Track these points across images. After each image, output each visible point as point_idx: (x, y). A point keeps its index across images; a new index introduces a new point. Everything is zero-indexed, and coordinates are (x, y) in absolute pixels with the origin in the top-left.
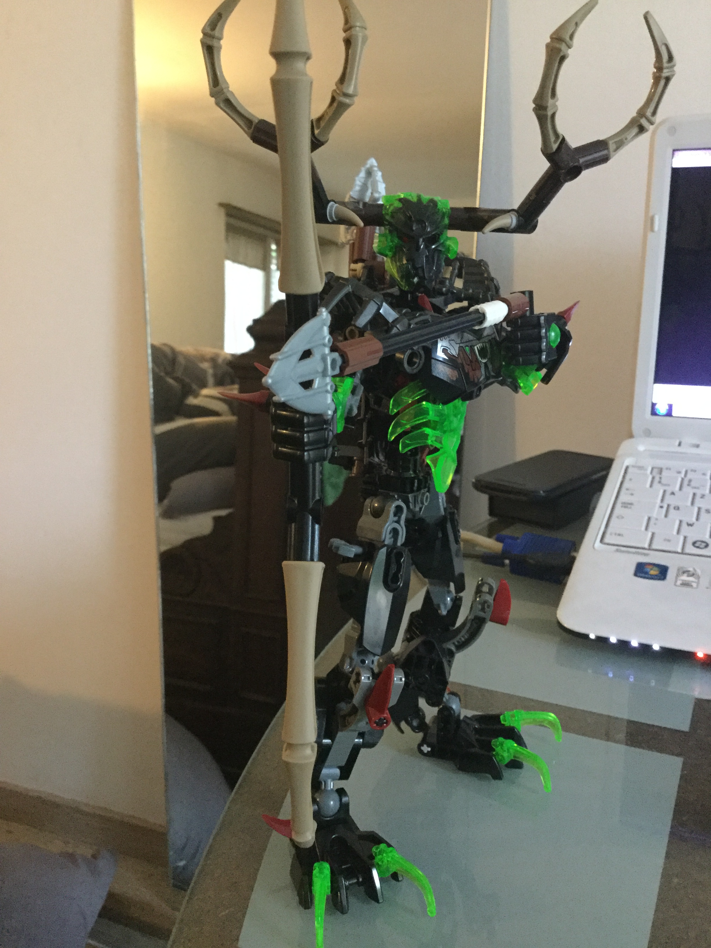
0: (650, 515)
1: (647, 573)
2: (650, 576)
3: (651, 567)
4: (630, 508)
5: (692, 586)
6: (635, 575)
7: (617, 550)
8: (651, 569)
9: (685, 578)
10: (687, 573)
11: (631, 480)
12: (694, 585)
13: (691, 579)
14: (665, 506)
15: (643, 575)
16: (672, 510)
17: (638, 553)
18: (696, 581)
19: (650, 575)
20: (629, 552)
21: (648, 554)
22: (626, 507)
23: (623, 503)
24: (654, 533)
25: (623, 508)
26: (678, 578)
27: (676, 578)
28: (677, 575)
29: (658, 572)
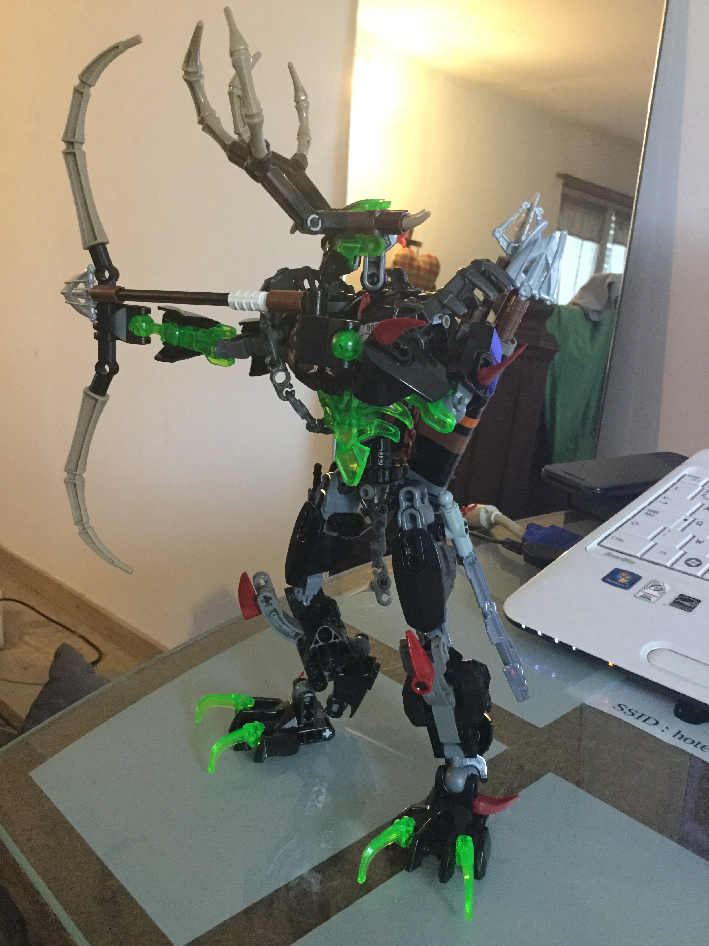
0: (665, 526)
1: (616, 580)
2: (616, 583)
3: (623, 574)
4: (653, 516)
5: (651, 600)
6: (604, 580)
7: (608, 554)
8: (623, 577)
9: (650, 591)
10: (656, 587)
11: (676, 488)
12: (653, 599)
13: (656, 593)
14: (691, 519)
15: (611, 581)
16: (694, 524)
17: (625, 560)
18: (659, 596)
19: (618, 582)
20: (617, 557)
21: (635, 563)
22: (650, 515)
23: (651, 511)
24: (656, 544)
25: (646, 515)
26: (644, 590)
27: (641, 590)
28: (644, 587)
29: (627, 581)
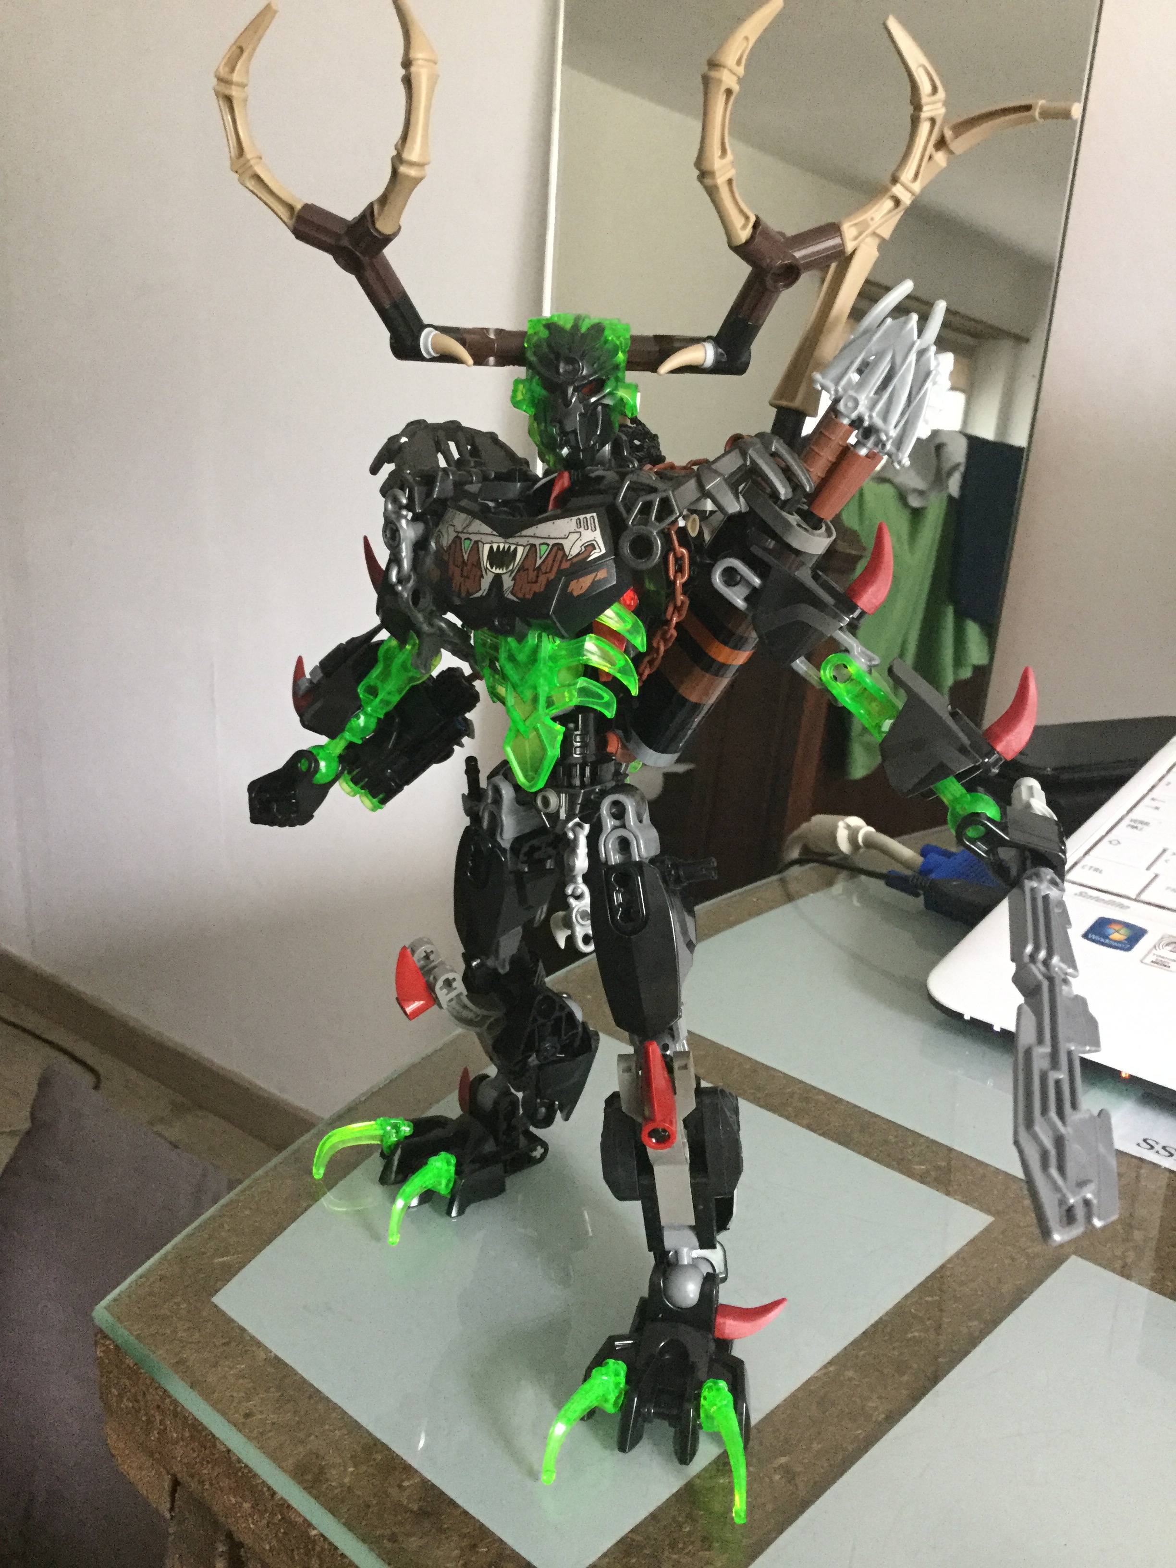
0: (1166, 846)
1: (1105, 936)
2: (1107, 941)
3: (1117, 927)
4: (1141, 829)
5: (1170, 967)
7: (1081, 894)
8: (1117, 931)
9: (1166, 953)
11: (1168, 784)
15: (1098, 938)
17: (1112, 903)
19: (1110, 939)
20: (1097, 899)
21: (1128, 907)
22: (1136, 827)
23: (1135, 821)
24: (1156, 876)
25: (1130, 829)
26: (1154, 951)
27: (1149, 953)
28: (1155, 947)
29: (1125, 937)
